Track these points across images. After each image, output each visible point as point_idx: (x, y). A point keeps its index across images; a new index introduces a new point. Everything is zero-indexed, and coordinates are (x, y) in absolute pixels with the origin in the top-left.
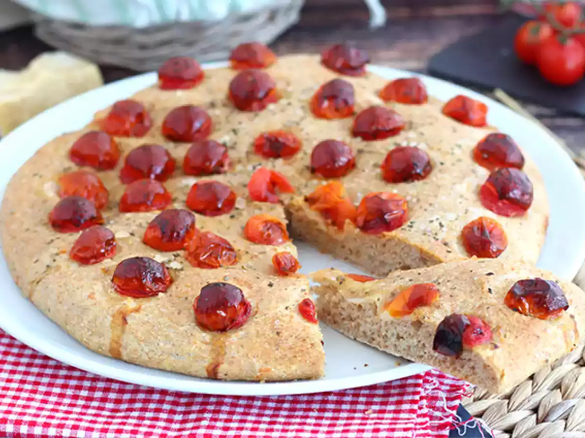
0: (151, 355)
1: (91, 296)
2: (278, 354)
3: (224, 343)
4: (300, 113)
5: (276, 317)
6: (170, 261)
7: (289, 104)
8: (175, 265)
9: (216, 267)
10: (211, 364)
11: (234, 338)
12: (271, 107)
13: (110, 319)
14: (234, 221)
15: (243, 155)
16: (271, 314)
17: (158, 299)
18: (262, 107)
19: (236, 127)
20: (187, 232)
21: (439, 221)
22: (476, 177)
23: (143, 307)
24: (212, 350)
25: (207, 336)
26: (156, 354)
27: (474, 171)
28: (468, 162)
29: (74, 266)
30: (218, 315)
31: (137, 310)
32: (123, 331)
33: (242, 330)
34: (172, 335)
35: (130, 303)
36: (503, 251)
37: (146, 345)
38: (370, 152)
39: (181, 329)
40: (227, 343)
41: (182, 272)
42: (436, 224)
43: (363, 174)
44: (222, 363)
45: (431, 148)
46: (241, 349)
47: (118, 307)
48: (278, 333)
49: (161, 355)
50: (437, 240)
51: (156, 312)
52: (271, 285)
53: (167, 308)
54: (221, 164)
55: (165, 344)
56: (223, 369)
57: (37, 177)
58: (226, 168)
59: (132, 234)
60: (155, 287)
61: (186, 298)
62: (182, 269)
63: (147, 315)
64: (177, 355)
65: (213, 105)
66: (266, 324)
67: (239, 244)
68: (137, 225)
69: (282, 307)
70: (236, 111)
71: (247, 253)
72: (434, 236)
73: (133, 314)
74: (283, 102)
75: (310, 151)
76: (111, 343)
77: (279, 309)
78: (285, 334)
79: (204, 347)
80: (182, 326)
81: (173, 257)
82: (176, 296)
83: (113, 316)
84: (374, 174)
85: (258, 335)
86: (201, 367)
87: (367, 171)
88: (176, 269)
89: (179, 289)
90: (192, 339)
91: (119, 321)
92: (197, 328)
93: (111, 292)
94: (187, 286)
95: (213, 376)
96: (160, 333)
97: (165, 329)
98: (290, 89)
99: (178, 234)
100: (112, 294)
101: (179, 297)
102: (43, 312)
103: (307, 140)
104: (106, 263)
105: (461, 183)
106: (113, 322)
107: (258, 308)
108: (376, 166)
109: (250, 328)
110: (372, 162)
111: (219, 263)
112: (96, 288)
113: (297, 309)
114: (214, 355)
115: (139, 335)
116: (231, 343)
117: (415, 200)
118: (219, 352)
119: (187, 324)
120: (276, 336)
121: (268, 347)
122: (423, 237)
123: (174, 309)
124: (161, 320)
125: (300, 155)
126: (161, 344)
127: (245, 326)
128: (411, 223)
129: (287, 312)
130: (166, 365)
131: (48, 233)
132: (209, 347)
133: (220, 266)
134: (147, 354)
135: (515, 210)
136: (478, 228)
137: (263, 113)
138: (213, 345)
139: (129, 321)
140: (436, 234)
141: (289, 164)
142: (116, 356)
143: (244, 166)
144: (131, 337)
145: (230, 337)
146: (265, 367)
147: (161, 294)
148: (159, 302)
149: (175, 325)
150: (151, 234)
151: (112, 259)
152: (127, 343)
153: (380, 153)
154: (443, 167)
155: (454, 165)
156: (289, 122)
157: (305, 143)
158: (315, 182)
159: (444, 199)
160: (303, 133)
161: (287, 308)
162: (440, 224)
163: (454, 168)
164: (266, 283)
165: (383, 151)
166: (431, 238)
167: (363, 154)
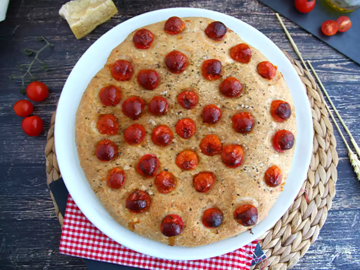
1: (118, 212)
4: (197, 77)
5: (194, 229)
6: (148, 190)
7: (193, 71)
8: (151, 192)
11: (178, 239)
12: (185, 72)
13: (127, 224)
14: (173, 152)
15: (173, 104)
16: (192, 227)
17: (146, 215)
18: (181, 71)
19: (169, 83)
23: (140, 220)
25: (166, 237)
27: (271, 127)
29: (109, 190)
31: (138, 222)
33: (180, 235)
35: (135, 218)
41: (154, 198)
42: (255, 170)
43: (225, 124)
48: (195, 237)
50: (255, 180)
51: (146, 224)
52: (191, 210)
53: (149, 222)
57: (87, 120)
58: (167, 111)
59: (131, 166)
62: (154, 195)
63: (142, 225)
65: (159, 66)
66: (190, 233)
68: (132, 159)
69: (195, 223)
70: (170, 73)
71: (180, 179)
73: (136, 224)
74: (190, 68)
77: (195, 225)
78: (198, 237)
79: (166, 240)
80: (157, 232)
81: (149, 187)
82: (153, 215)
84: (229, 123)
85: (187, 238)
88: (151, 195)
89: (153, 211)
90: (161, 238)
91: (131, 226)
93: (126, 210)
98: (192, 59)
100: (127, 212)
103: (200, 96)
104: (122, 191)
107: (186, 224)
108: (230, 117)
109: (184, 234)
110: (228, 115)
112: (120, 208)
113: (201, 222)
115: (140, 233)
116: (177, 241)
117: (247, 148)
118: (172, 242)
119: (159, 232)
120: (194, 239)
121: (191, 242)
122: (250, 177)
123: (153, 222)
124: (148, 228)
125: (198, 107)
127: (182, 233)
128: (245, 167)
129: (198, 225)
137: (181, 76)
138: (169, 239)
139: (135, 226)
140: (255, 176)
141: (193, 113)
143: (174, 111)
145: (176, 238)
147: (146, 212)
148: (146, 217)
149: (154, 231)
151: (124, 188)
153: (232, 110)
154: (259, 125)
155: (263, 124)
156: (192, 84)
157: (200, 98)
158: (204, 126)
159: (259, 151)
160: (199, 91)
161: (198, 223)
162: (257, 169)
163: (264, 126)
164: (188, 208)
165: (233, 109)
166: (253, 179)
167: (225, 109)
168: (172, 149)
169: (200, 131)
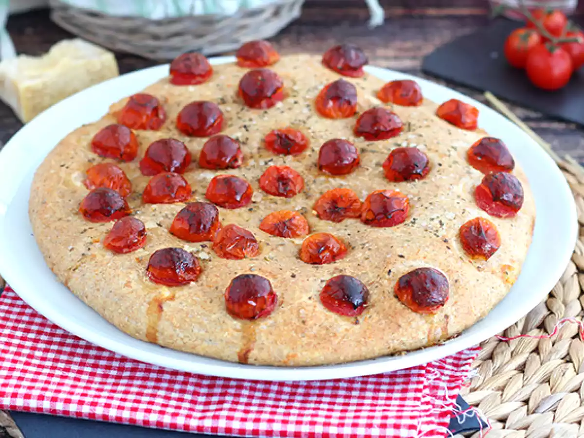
0: (186, 340)
1: (128, 284)
2: (305, 340)
3: (254, 331)
4: (306, 111)
5: (300, 307)
6: (198, 252)
7: (296, 103)
8: (203, 255)
9: (241, 258)
10: (242, 350)
11: (263, 326)
12: (279, 105)
13: (146, 305)
14: (252, 215)
15: (255, 151)
16: (296, 303)
17: (190, 288)
18: (271, 105)
19: (247, 123)
20: (212, 224)
21: (439, 219)
22: (471, 178)
23: (177, 295)
24: (244, 337)
25: (237, 324)
26: (190, 340)
27: (469, 173)
28: (463, 164)
29: (109, 255)
30: (249, 304)
31: (172, 298)
32: (159, 318)
33: (270, 318)
34: (206, 322)
35: (165, 291)
36: (497, 250)
37: (181, 332)
38: (373, 152)
39: (214, 317)
40: (257, 331)
41: (210, 263)
42: (436, 222)
43: (367, 173)
44: (253, 349)
45: (429, 150)
46: (270, 336)
47: (153, 295)
48: (304, 322)
49: (196, 340)
50: (438, 236)
51: (190, 301)
52: (293, 276)
53: (199, 297)
54: (235, 159)
55: (199, 330)
56: (253, 355)
57: (64, 168)
58: (240, 162)
59: (160, 225)
60: (187, 277)
61: (217, 288)
62: (210, 260)
63: (181, 303)
64: (211, 341)
65: (223, 101)
66: (292, 313)
67: (261, 236)
68: (163, 217)
69: (305, 298)
70: (246, 108)
71: (268, 244)
72: (436, 232)
73: (168, 302)
74: (291, 100)
75: (317, 149)
76: (147, 329)
77: (303, 299)
78: (310, 323)
79: (236, 334)
80: (214, 314)
81: (201, 248)
82: (207, 286)
83: (149, 303)
84: (377, 172)
85: (286, 323)
86: (233, 352)
87: (370, 170)
88: (204, 259)
89: (209, 279)
90: (224, 327)
91: (155, 308)
92: (228, 315)
93: (146, 280)
94: (217, 276)
95: (243, 360)
96: (193, 320)
97: (199, 317)
98: (296, 88)
99: (205, 226)
100: (147, 282)
101: (210, 287)
102: (80, 299)
103: (313, 137)
104: (139, 252)
105: (457, 184)
106: (149, 309)
107: (283, 298)
108: (378, 164)
109: (277, 317)
110: (374, 161)
111: (243, 254)
112: (131, 276)
113: (319, 299)
114: (245, 341)
115: (174, 321)
116: (261, 331)
117: (416, 199)
118: (249, 339)
119: (219, 313)
120: (302, 325)
121: (295, 334)
122: (425, 232)
123: (206, 297)
124: (194, 308)
125: (308, 152)
126: (196, 331)
127: (273, 315)
128: (415, 220)
129: (310, 302)
130: (200, 350)
131: (80, 223)
132: (240, 334)
133: (244, 257)
134: (182, 339)
135: (506, 211)
136: (475, 228)
137: (272, 111)
138: (244, 332)
139: (165, 308)
140: (437, 231)
141: (298, 161)
142: (152, 340)
143: (256, 161)
144: (167, 323)
145: (259, 324)
146: (291, 353)
147: (193, 283)
148: (191, 291)
149: (207, 313)
150: (179, 226)
151: (144, 249)
152: (163, 328)
153: (382, 153)
154: (441, 167)
155: (450, 166)
156: (296, 120)
157: (312, 141)
158: (322, 178)
159: (443, 199)
160: (310, 131)
161: (310, 298)
162: (440, 222)
163: (450, 169)
164: (289, 274)
165: (385, 151)
166: (432, 235)
167: (366, 153)
168: (251, 210)
169: (313, 186)
